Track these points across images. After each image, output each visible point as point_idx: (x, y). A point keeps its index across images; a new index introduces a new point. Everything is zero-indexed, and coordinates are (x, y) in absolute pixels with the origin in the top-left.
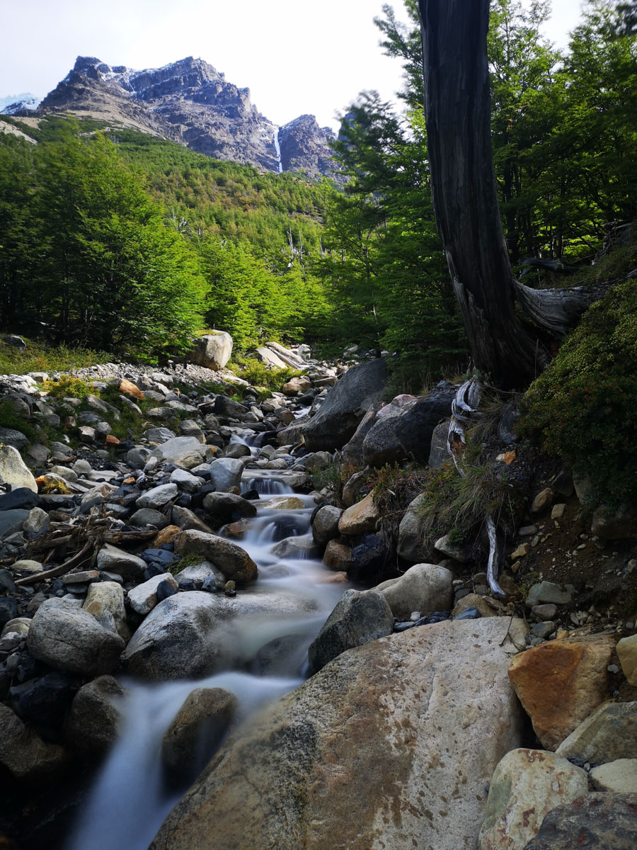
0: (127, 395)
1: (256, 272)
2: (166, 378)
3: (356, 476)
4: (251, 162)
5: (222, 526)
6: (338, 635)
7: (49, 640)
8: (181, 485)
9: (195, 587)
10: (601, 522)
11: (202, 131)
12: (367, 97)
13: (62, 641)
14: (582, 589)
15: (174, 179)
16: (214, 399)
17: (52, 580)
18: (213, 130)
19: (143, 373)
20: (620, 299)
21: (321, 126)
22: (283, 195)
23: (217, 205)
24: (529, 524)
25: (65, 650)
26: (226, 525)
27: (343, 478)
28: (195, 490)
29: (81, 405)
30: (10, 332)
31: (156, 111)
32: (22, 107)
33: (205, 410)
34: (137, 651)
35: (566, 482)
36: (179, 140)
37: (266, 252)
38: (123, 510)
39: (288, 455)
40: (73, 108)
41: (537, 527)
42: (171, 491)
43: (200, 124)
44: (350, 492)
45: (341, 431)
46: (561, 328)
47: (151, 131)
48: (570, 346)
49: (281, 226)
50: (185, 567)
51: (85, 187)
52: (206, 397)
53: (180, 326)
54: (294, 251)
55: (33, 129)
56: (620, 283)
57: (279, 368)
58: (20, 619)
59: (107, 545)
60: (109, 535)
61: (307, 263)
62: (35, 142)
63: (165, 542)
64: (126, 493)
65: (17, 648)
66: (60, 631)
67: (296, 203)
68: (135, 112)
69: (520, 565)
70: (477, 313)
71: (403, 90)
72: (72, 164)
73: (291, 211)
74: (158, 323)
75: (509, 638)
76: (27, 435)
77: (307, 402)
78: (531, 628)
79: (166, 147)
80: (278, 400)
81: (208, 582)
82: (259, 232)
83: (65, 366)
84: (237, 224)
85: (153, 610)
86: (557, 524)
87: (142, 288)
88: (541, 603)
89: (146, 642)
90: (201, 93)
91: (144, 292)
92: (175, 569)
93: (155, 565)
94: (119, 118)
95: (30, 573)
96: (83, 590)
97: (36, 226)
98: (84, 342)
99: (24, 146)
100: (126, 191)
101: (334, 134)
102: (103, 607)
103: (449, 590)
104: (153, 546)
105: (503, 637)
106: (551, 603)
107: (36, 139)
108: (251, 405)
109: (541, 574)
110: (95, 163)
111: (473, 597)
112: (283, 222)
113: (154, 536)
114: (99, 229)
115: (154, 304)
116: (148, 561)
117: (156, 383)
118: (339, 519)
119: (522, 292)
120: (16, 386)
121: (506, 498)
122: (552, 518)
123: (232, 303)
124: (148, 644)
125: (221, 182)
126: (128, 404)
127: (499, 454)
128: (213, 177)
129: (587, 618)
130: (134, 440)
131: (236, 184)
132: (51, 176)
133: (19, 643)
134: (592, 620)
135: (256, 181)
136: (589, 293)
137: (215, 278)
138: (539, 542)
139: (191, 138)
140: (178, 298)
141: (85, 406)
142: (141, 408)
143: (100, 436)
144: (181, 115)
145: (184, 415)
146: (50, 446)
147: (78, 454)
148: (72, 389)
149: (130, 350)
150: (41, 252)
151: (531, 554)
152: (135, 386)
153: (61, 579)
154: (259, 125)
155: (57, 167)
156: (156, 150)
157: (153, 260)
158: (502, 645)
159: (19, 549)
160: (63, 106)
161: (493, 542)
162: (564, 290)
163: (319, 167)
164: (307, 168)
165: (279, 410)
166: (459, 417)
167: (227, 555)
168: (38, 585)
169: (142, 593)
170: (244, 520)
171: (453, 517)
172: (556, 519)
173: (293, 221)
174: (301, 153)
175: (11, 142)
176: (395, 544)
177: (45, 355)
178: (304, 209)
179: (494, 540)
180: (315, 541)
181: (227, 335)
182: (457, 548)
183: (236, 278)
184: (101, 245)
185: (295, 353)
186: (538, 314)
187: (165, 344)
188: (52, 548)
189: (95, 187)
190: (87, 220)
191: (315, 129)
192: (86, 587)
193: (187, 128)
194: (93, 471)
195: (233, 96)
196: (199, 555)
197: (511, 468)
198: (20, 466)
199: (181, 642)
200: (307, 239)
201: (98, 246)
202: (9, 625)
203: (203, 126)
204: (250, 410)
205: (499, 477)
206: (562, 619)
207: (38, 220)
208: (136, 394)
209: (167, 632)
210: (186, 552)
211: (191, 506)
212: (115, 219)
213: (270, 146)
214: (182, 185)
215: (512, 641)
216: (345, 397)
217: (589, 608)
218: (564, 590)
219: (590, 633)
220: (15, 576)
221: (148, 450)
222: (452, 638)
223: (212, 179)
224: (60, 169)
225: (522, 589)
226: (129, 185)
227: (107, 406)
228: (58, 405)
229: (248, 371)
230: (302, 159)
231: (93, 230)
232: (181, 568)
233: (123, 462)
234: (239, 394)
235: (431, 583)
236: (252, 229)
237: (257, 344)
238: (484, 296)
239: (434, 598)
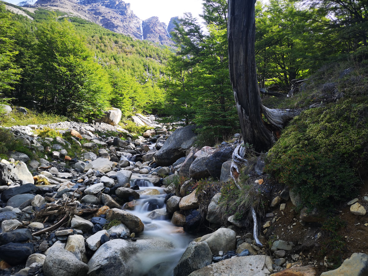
0: (74, 137)
1: (132, 83)
2: (93, 129)
3: (186, 182)
4: (130, 34)
5: (124, 203)
6: (189, 264)
7: (55, 268)
8: (105, 184)
9: (117, 237)
10: (305, 215)
11: (109, 20)
12: (187, 15)
13: (61, 269)
14: (296, 244)
15: (96, 40)
16: (113, 139)
17: (49, 233)
18: (114, 20)
19: (81, 126)
20: (307, 116)
21: (160, 22)
22: (143, 50)
23: (114, 52)
24: (270, 212)
25: (62, 273)
26: (127, 203)
27: (180, 183)
28: (112, 186)
29: (53, 141)
30: (19, 106)
31: (88, 10)
32: (27, 3)
33: (109, 144)
34: (93, 270)
35: (286, 194)
36: (98, 23)
37: (136, 74)
38: (78, 195)
39: (147, 166)
40: (50, 5)
41: (274, 214)
42: (101, 186)
43: (108, 16)
44: (184, 190)
45: (172, 157)
46: (280, 126)
47: (86, 18)
48: (286, 135)
49: (142, 63)
50: (112, 226)
51: (59, 43)
52: (110, 138)
53: (99, 106)
54: (148, 74)
55: (32, 13)
56: (307, 109)
57: (141, 125)
58: (36, 254)
59: (75, 215)
60: (77, 211)
61: (154, 80)
62: (32, 19)
63: (102, 214)
64: (79, 187)
65: (38, 272)
66: (60, 264)
67: (149, 53)
68: (79, 9)
69: (267, 231)
70: (246, 118)
71: (202, 14)
72: (53, 32)
73: (147, 57)
74: (89, 104)
75: (265, 266)
76: (29, 156)
77: (154, 141)
78: (274, 261)
79: (92, 25)
80: (141, 140)
81: (123, 234)
82: (133, 65)
83: (45, 122)
84: (123, 61)
85: (99, 249)
86: (283, 213)
87: (82, 88)
88: (278, 249)
89: (97, 266)
90: (109, 4)
91: (83, 90)
92: (107, 227)
93: (98, 225)
94: (72, 11)
95: (38, 229)
96: (65, 239)
97: (35, 59)
98: (54, 112)
99: (27, 20)
100: (77, 45)
101: (166, 26)
102: (76, 247)
103: (235, 240)
104: (96, 216)
105: (263, 266)
106: (283, 250)
107: (33, 17)
108: (130, 142)
109: (278, 236)
110: (63, 32)
111: (246, 244)
112: (143, 61)
113: (97, 211)
114: (64, 62)
115: (87, 96)
116: (94, 223)
117: (87, 131)
118: (179, 202)
119: (265, 111)
120: (23, 131)
121: (260, 200)
122: (280, 210)
123: (121, 96)
124: (98, 267)
125: (116, 42)
126: (75, 141)
127: (256, 180)
128: (113, 40)
129: (299, 258)
130: (78, 158)
131: (123, 44)
132: (43, 37)
133: (39, 269)
134: (301, 258)
135: (132, 43)
136: (293, 112)
137: (114, 85)
138: (275, 221)
139: (104, 22)
140: (98, 94)
141: (55, 142)
142: (81, 143)
143: (62, 156)
144: (99, 12)
145: (100, 146)
146: (39, 161)
147: (52, 165)
148: (49, 134)
149: (75, 115)
150: (37, 70)
151: (272, 226)
152: (78, 133)
153: (54, 232)
154: (134, 19)
155: (46, 33)
156: (88, 26)
157: (88, 77)
158: (263, 269)
159: (31, 216)
160: (46, 4)
161: (255, 220)
162: (282, 110)
163: (159, 39)
164: (154, 39)
165: (142, 145)
166: (235, 161)
167: (132, 220)
168: (42, 235)
169: (94, 240)
170: (134, 201)
171: (237, 207)
172: (282, 210)
173: (148, 61)
174: (152, 32)
175: (21, 18)
176: (205, 215)
177: (36, 117)
178: (152, 56)
179: (255, 219)
180: (167, 211)
181: (119, 110)
182: (238, 221)
183: (124, 85)
184: (65, 68)
185: (148, 118)
186: (271, 119)
187: (91, 113)
188: (47, 216)
189: (63, 43)
190: (59, 57)
191: (158, 23)
192: (66, 237)
193: (102, 18)
194: (59, 173)
195: (123, 6)
196: (119, 220)
197: (262, 186)
198: (26, 171)
199: (114, 266)
200: (154, 69)
201: (64, 69)
202: (30, 257)
203: (109, 18)
204: (129, 144)
205: (257, 190)
206: (288, 257)
207: (36, 56)
208: (79, 136)
209: (107, 261)
210: (112, 219)
211: (110, 193)
212: (72, 57)
213: (138, 28)
214: (99, 42)
215: (267, 267)
216: (174, 142)
217: (300, 253)
218: (289, 244)
219: (302, 266)
220: (32, 231)
221: (84, 163)
222: (240, 266)
223: (112, 41)
224: (47, 34)
225: (270, 242)
226: (79, 43)
227: (65, 142)
228: (42, 141)
229: (128, 126)
230: (152, 35)
231: (61, 62)
232: (110, 227)
233: (73, 168)
234: (124, 137)
235: (227, 237)
236: (130, 64)
237: (132, 114)
238: (250, 111)
239: (228, 244)
